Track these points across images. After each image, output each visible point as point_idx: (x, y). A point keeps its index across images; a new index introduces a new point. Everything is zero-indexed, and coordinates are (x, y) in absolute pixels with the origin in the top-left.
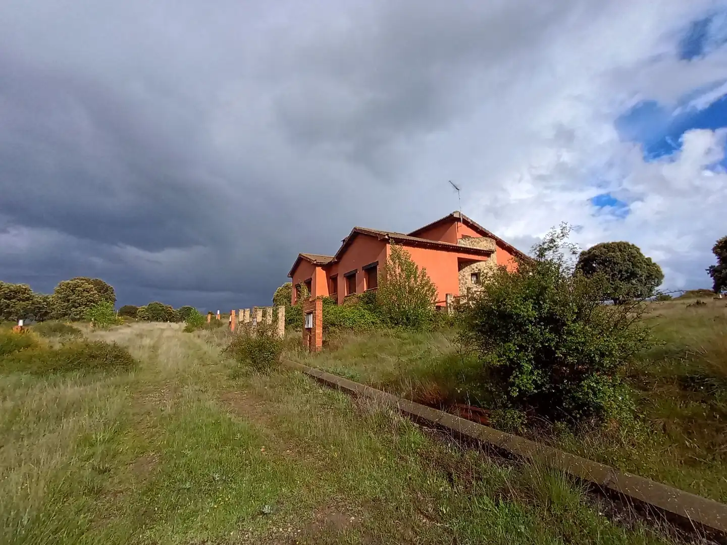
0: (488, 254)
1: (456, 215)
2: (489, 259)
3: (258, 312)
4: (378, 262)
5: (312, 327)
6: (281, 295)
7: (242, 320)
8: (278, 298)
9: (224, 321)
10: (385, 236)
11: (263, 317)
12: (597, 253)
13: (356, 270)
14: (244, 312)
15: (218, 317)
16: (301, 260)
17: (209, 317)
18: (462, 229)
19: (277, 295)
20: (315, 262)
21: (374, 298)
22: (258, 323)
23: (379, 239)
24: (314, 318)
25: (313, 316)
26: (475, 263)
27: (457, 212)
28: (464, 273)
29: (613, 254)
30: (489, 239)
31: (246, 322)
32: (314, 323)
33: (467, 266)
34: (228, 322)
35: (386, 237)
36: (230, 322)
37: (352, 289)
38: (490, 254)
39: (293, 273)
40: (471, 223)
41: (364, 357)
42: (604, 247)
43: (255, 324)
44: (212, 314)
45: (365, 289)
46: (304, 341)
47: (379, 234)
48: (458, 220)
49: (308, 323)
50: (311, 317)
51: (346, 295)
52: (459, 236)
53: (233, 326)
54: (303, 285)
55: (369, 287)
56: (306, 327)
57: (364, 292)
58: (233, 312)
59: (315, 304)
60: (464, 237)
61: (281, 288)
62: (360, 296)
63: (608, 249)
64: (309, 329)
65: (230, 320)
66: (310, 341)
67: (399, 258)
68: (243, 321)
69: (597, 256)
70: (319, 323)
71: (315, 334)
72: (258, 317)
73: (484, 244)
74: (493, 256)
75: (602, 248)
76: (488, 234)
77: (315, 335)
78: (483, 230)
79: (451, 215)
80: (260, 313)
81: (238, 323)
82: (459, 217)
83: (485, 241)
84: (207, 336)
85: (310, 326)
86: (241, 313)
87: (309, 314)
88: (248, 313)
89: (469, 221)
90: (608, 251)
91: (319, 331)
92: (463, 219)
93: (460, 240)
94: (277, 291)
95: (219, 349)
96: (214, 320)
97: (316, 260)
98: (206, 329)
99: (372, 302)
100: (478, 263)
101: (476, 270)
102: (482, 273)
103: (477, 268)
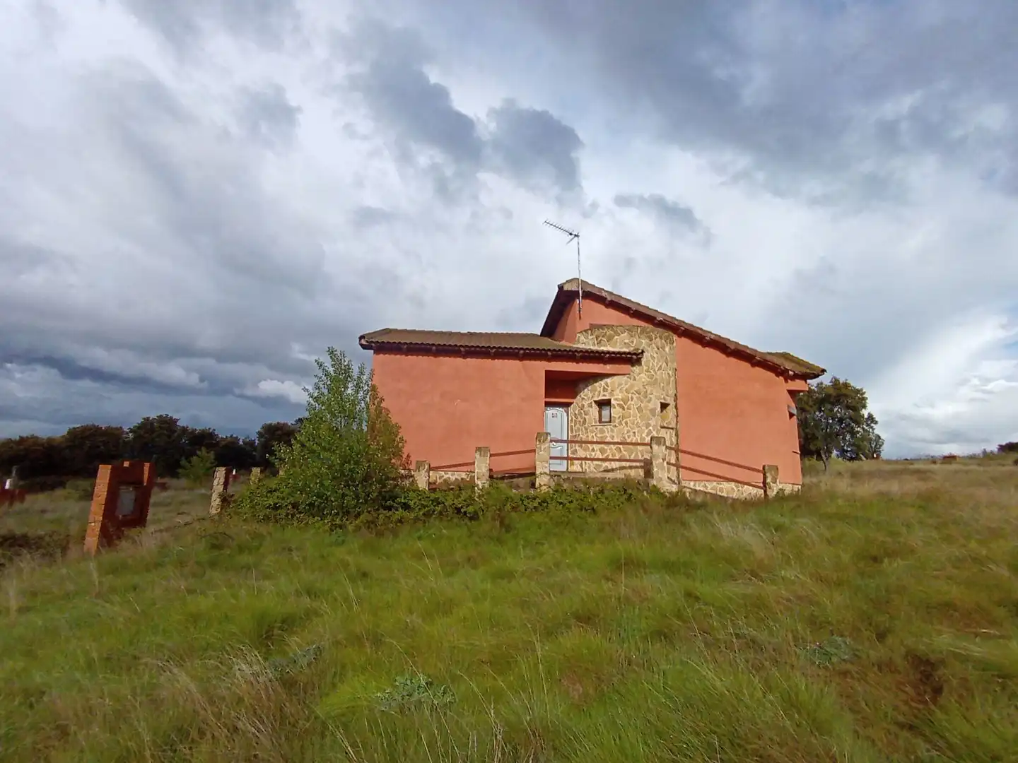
0: (631, 359)
1: (571, 287)
2: (636, 368)
27: (573, 280)
30: (638, 329)
33: (587, 386)
38: (640, 358)
73: (623, 340)
76: (655, 318)
82: (577, 289)
83: (626, 334)
93: (580, 335)
100: (609, 380)
101: (604, 395)
102: (616, 399)
103: (605, 390)
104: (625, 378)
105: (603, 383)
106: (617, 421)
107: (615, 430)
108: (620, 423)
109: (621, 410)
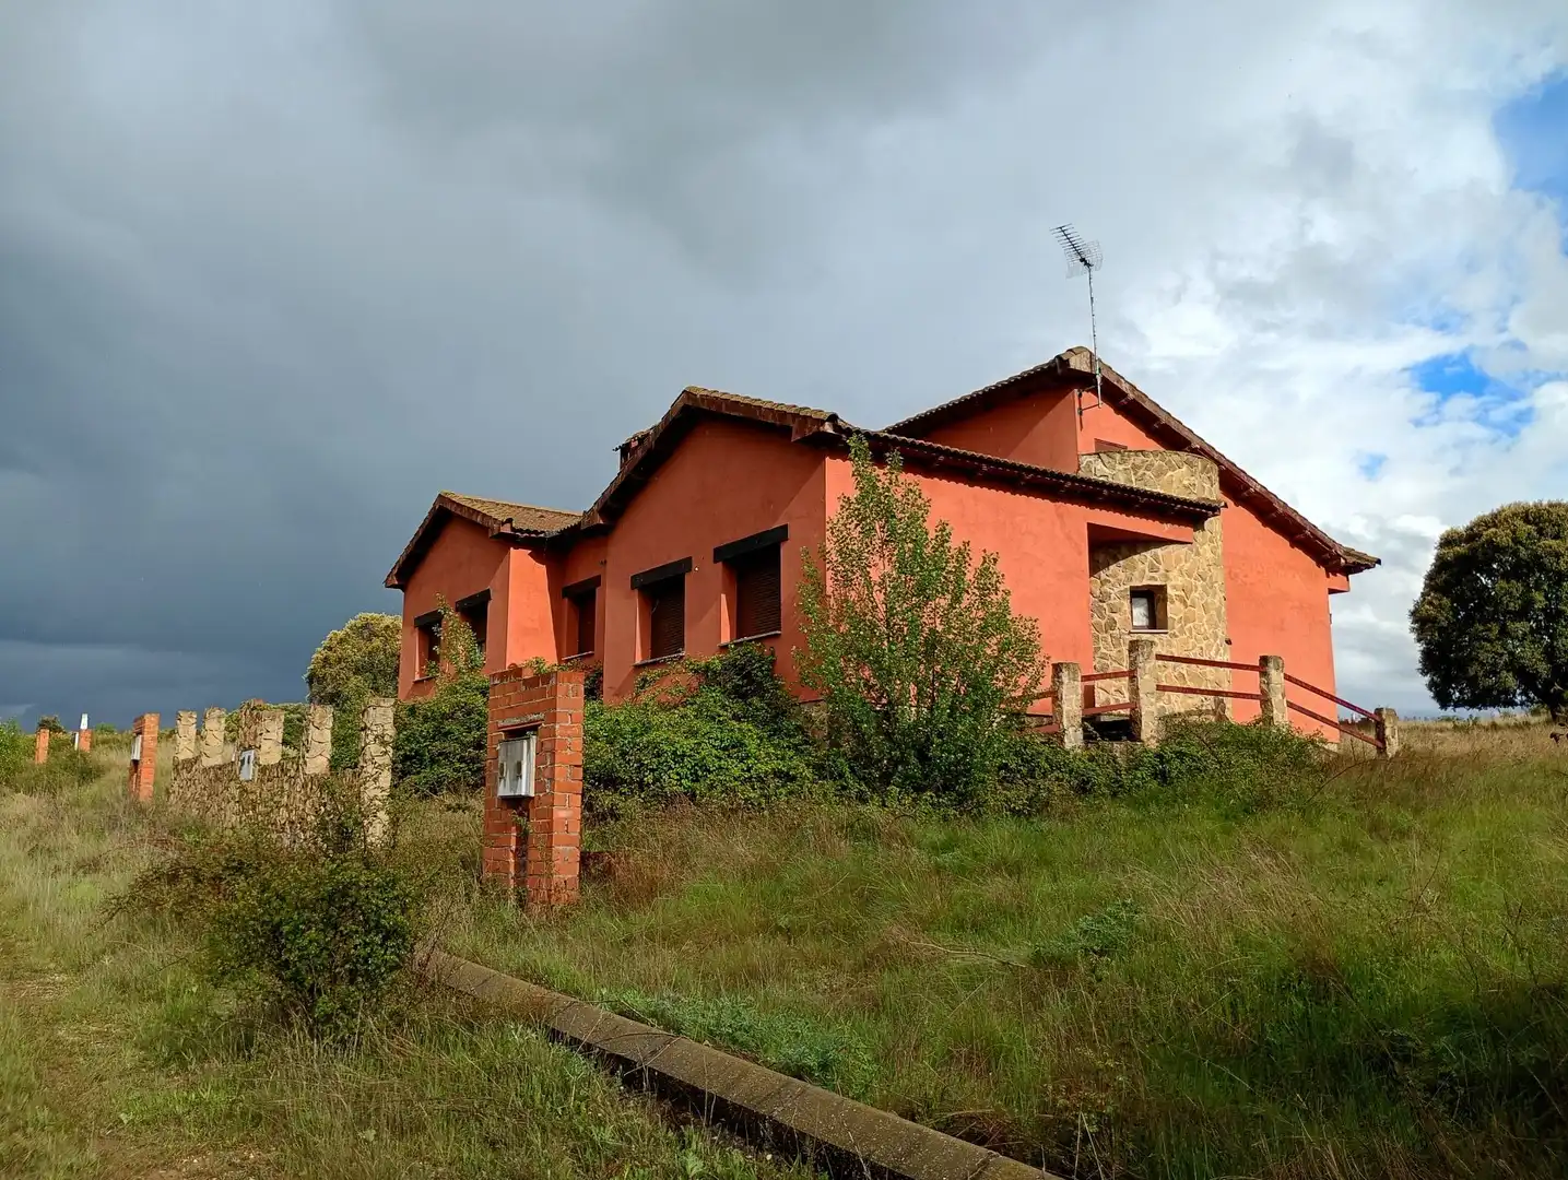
0: (1193, 515)
1: (1078, 364)
2: (1198, 534)
3: (267, 724)
4: (785, 528)
5: (532, 795)
6: (339, 660)
7: (190, 755)
8: (328, 670)
9: (104, 756)
10: (822, 422)
11: (285, 743)
12: (1503, 537)
13: (686, 564)
14: (200, 725)
15: (81, 743)
16: (445, 518)
17: (44, 740)
18: (1097, 419)
19: (326, 659)
20: (506, 529)
21: (770, 675)
22: (263, 770)
23: (795, 437)
24: (546, 754)
25: (540, 746)
26: (1147, 549)
27: (1081, 349)
28: (1106, 588)
29: (1553, 543)
30: (1199, 462)
31: (206, 762)
32: (544, 778)
33: (1116, 560)
34: (127, 762)
35: (828, 428)
36: (136, 762)
37: (665, 634)
38: (1206, 517)
39: (406, 573)
40: (1131, 396)
41: (787, 933)
42: (1527, 521)
43: (248, 773)
44: (55, 729)
45: (726, 639)
46: (491, 853)
47: (795, 416)
48: (1085, 381)
49: (518, 775)
50: (528, 751)
51: (638, 661)
52: (1085, 442)
53: (147, 777)
54: (452, 619)
55: (740, 629)
56: (504, 790)
57: (724, 648)
58: (151, 721)
59: (554, 689)
60: (1104, 448)
61: (341, 634)
62: (707, 668)
63: (1536, 524)
64: (517, 803)
65: (136, 756)
66: (521, 853)
67: (889, 515)
68: (196, 760)
69: (1502, 550)
70: (568, 775)
71: (550, 824)
72: (265, 746)
73: (1181, 480)
74: (1212, 524)
75: (1519, 522)
76: (1189, 443)
77: (548, 828)
78: (1173, 425)
79: (1061, 362)
80: (274, 730)
81: (170, 764)
82: (1088, 370)
83: (1185, 468)
84: (33, 822)
85: (526, 787)
86: (187, 726)
87: (517, 734)
88: (216, 726)
89: (1124, 387)
90: (1540, 532)
91: (567, 812)
92: (1103, 378)
93: (1091, 459)
94: (325, 643)
95: (90, 890)
96: (63, 755)
97: (510, 521)
98: (30, 791)
99: (760, 690)
100: (1159, 551)
101: (1153, 578)
102: (1174, 587)
103: (1153, 569)
104: (1184, 549)
105: (1148, 554)
106: (1178, 626)
107: (1174, 641)
108: (1182, 631)
109: (1182, 607)
